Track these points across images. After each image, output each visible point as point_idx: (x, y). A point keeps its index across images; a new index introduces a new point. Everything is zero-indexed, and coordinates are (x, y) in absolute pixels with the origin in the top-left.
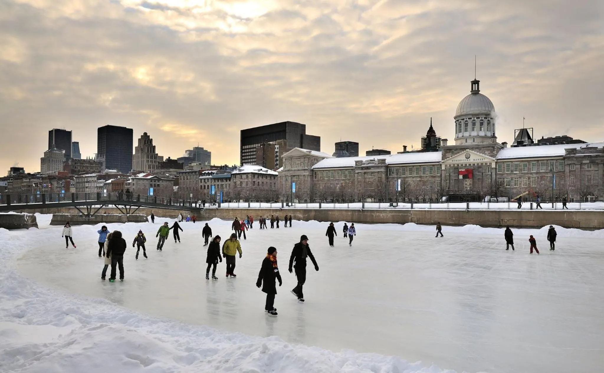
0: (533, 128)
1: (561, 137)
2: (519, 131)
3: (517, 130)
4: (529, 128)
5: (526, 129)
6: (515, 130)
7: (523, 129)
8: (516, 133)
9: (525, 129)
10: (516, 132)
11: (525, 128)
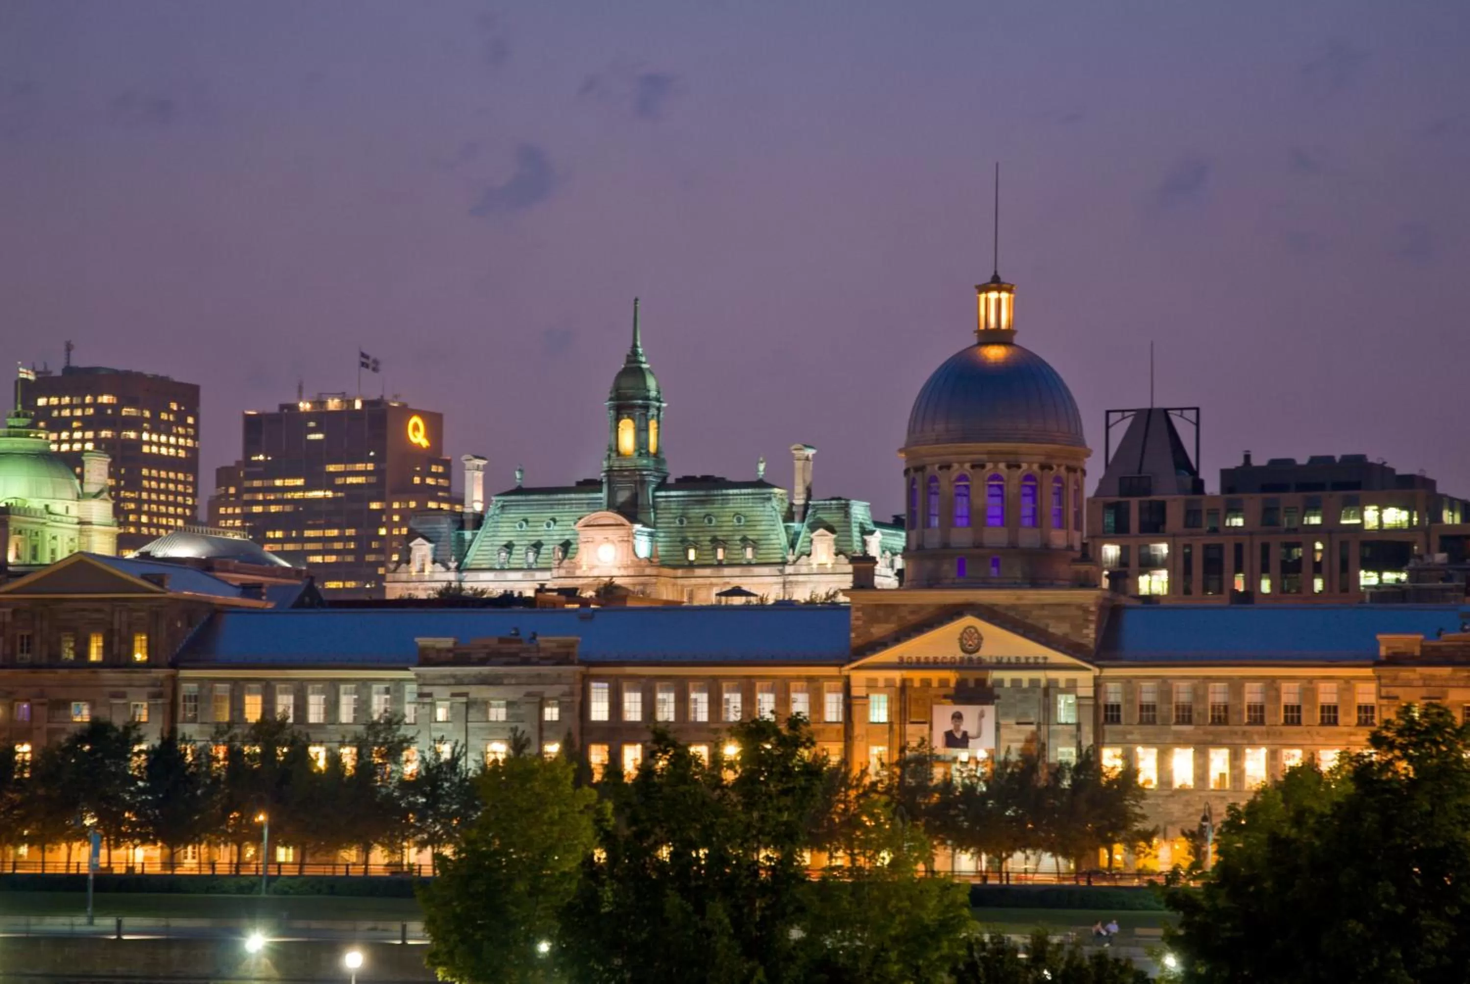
0: (1197, 409)
1: (1338, 459)
2: (1128, 422)
3: (1119, 416)
4: (1182, 409)
5: (1165, 411)
6: (1108, 412)
7: (1150, 411)
8: (1111, 430)
9: (1158, 410)
10: (1111, 422)
11: (1157, 405)
